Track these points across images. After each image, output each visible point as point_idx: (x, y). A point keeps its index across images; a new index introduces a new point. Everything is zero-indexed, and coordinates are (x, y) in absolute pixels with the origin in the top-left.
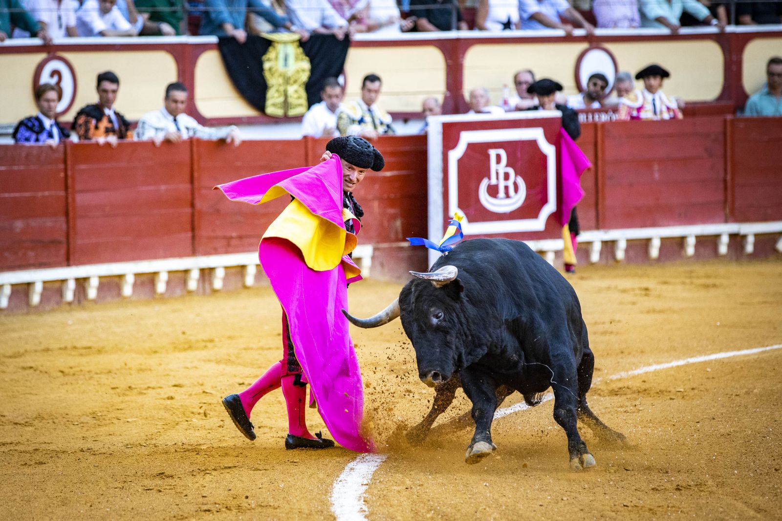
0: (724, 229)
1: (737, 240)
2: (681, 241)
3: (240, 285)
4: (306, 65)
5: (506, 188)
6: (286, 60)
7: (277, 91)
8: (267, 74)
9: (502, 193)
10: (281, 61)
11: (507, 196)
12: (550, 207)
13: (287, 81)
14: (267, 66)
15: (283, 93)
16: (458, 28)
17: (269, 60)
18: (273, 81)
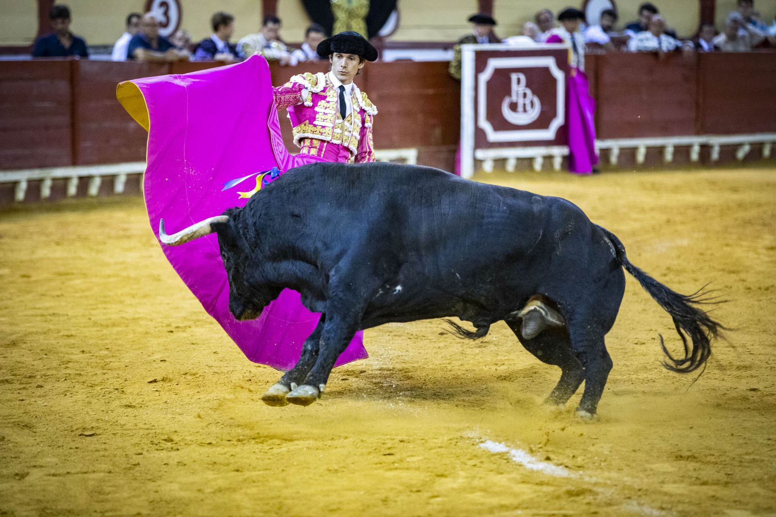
0: (695, 141)
1: (705, 149)
2: (661, 150)
5: (525, 105)
9: (520, 108)
11: (525, 111)
12: (559, 121)
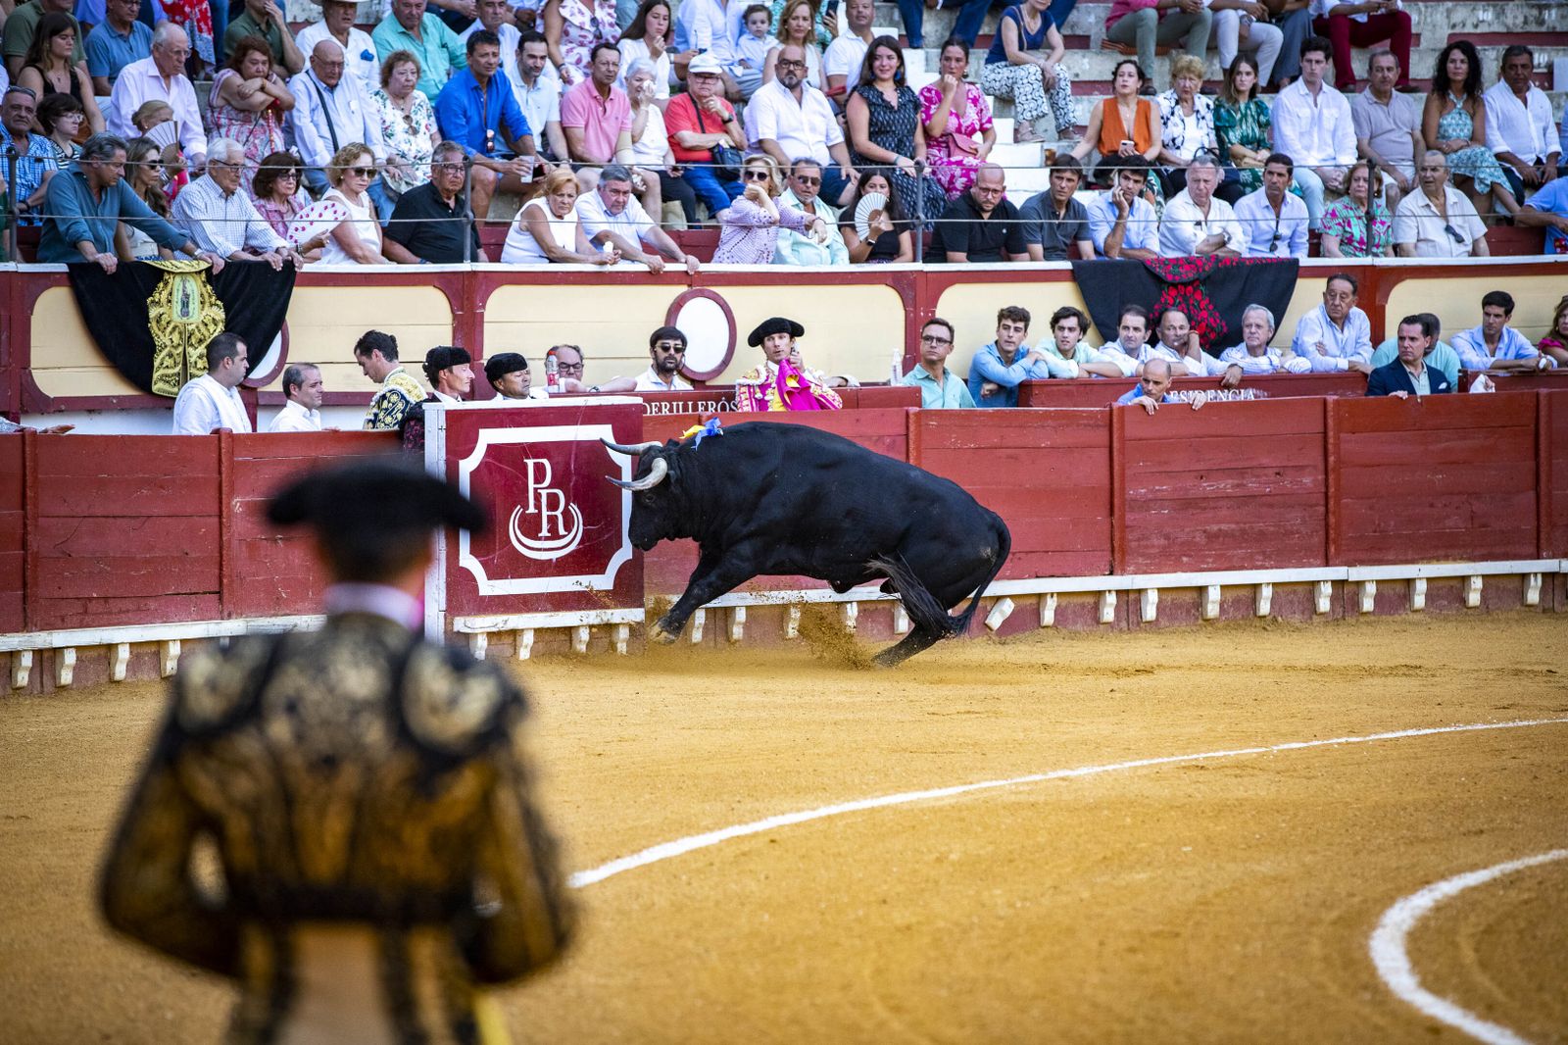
3: (104, 679)
4: (220, 314)
5: (552, 520)
6: (185, 304)
7: (170, 355)
8: (153, 325)
10: (177, 307)
11: (554, 534)
12: (623, 555)
13: (187, 338)
14: (153, 312)
15: (180, 360)
16: (475, 259)
17: (158, 303)
18: (162, 338)
